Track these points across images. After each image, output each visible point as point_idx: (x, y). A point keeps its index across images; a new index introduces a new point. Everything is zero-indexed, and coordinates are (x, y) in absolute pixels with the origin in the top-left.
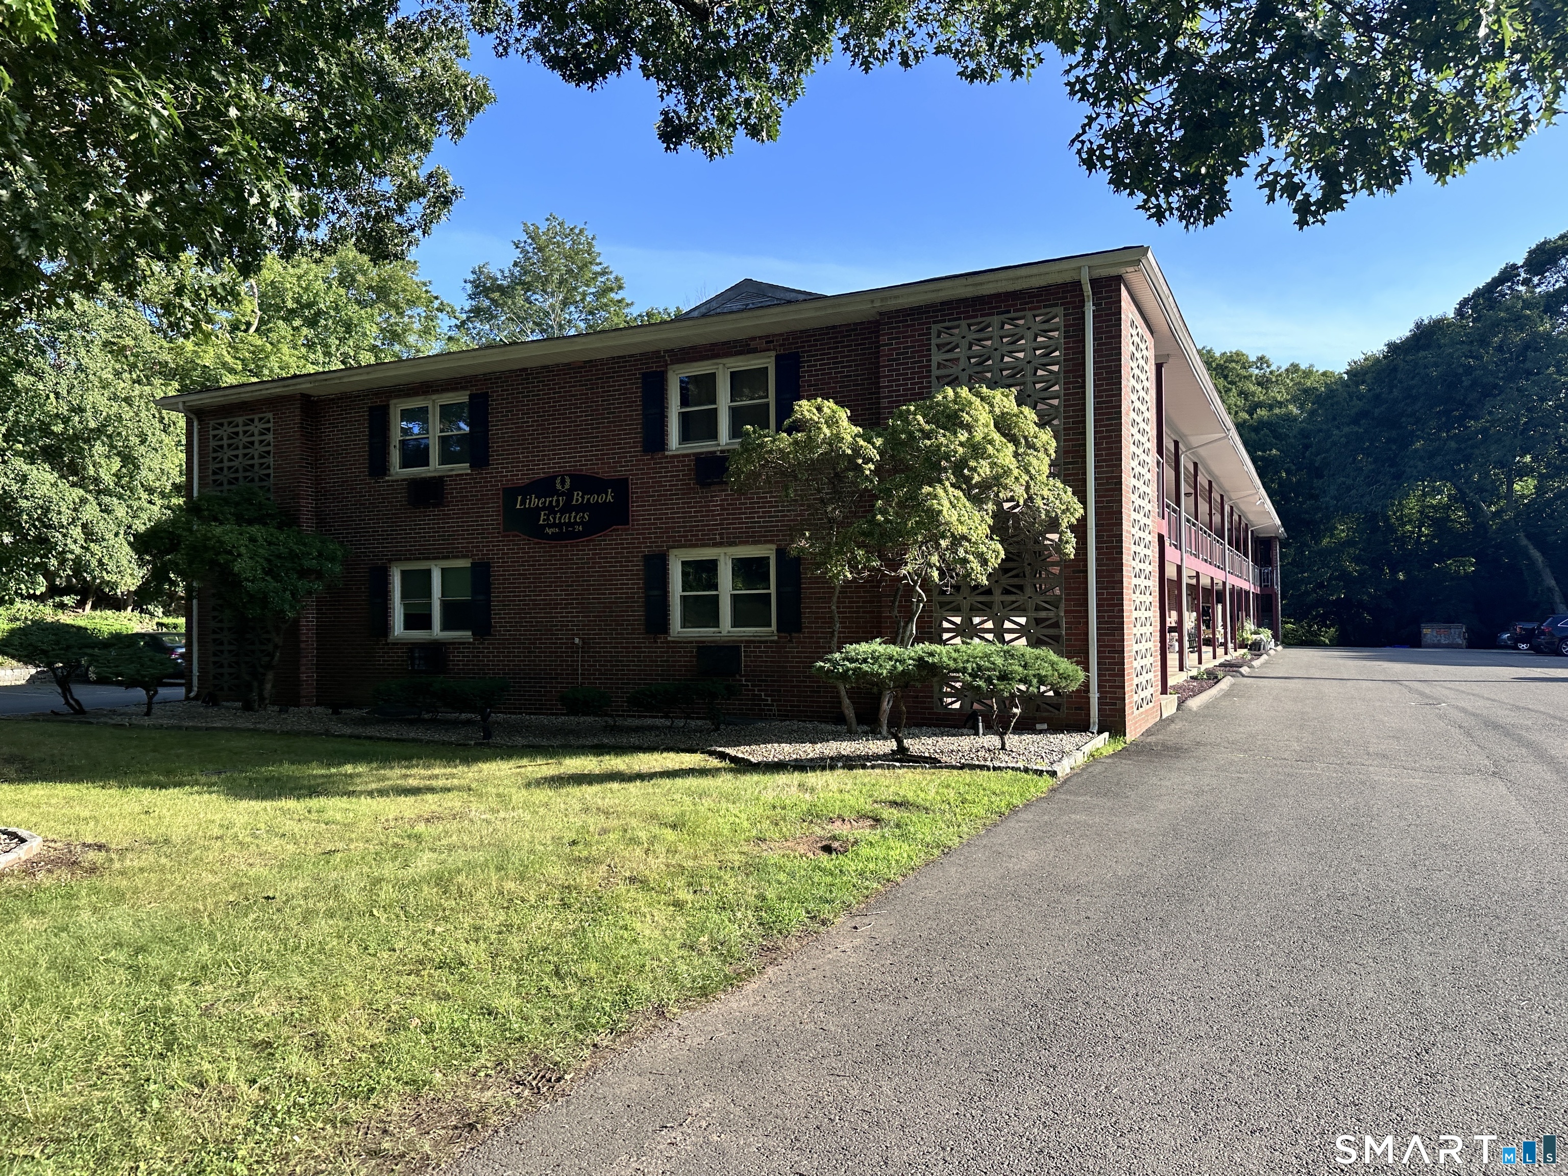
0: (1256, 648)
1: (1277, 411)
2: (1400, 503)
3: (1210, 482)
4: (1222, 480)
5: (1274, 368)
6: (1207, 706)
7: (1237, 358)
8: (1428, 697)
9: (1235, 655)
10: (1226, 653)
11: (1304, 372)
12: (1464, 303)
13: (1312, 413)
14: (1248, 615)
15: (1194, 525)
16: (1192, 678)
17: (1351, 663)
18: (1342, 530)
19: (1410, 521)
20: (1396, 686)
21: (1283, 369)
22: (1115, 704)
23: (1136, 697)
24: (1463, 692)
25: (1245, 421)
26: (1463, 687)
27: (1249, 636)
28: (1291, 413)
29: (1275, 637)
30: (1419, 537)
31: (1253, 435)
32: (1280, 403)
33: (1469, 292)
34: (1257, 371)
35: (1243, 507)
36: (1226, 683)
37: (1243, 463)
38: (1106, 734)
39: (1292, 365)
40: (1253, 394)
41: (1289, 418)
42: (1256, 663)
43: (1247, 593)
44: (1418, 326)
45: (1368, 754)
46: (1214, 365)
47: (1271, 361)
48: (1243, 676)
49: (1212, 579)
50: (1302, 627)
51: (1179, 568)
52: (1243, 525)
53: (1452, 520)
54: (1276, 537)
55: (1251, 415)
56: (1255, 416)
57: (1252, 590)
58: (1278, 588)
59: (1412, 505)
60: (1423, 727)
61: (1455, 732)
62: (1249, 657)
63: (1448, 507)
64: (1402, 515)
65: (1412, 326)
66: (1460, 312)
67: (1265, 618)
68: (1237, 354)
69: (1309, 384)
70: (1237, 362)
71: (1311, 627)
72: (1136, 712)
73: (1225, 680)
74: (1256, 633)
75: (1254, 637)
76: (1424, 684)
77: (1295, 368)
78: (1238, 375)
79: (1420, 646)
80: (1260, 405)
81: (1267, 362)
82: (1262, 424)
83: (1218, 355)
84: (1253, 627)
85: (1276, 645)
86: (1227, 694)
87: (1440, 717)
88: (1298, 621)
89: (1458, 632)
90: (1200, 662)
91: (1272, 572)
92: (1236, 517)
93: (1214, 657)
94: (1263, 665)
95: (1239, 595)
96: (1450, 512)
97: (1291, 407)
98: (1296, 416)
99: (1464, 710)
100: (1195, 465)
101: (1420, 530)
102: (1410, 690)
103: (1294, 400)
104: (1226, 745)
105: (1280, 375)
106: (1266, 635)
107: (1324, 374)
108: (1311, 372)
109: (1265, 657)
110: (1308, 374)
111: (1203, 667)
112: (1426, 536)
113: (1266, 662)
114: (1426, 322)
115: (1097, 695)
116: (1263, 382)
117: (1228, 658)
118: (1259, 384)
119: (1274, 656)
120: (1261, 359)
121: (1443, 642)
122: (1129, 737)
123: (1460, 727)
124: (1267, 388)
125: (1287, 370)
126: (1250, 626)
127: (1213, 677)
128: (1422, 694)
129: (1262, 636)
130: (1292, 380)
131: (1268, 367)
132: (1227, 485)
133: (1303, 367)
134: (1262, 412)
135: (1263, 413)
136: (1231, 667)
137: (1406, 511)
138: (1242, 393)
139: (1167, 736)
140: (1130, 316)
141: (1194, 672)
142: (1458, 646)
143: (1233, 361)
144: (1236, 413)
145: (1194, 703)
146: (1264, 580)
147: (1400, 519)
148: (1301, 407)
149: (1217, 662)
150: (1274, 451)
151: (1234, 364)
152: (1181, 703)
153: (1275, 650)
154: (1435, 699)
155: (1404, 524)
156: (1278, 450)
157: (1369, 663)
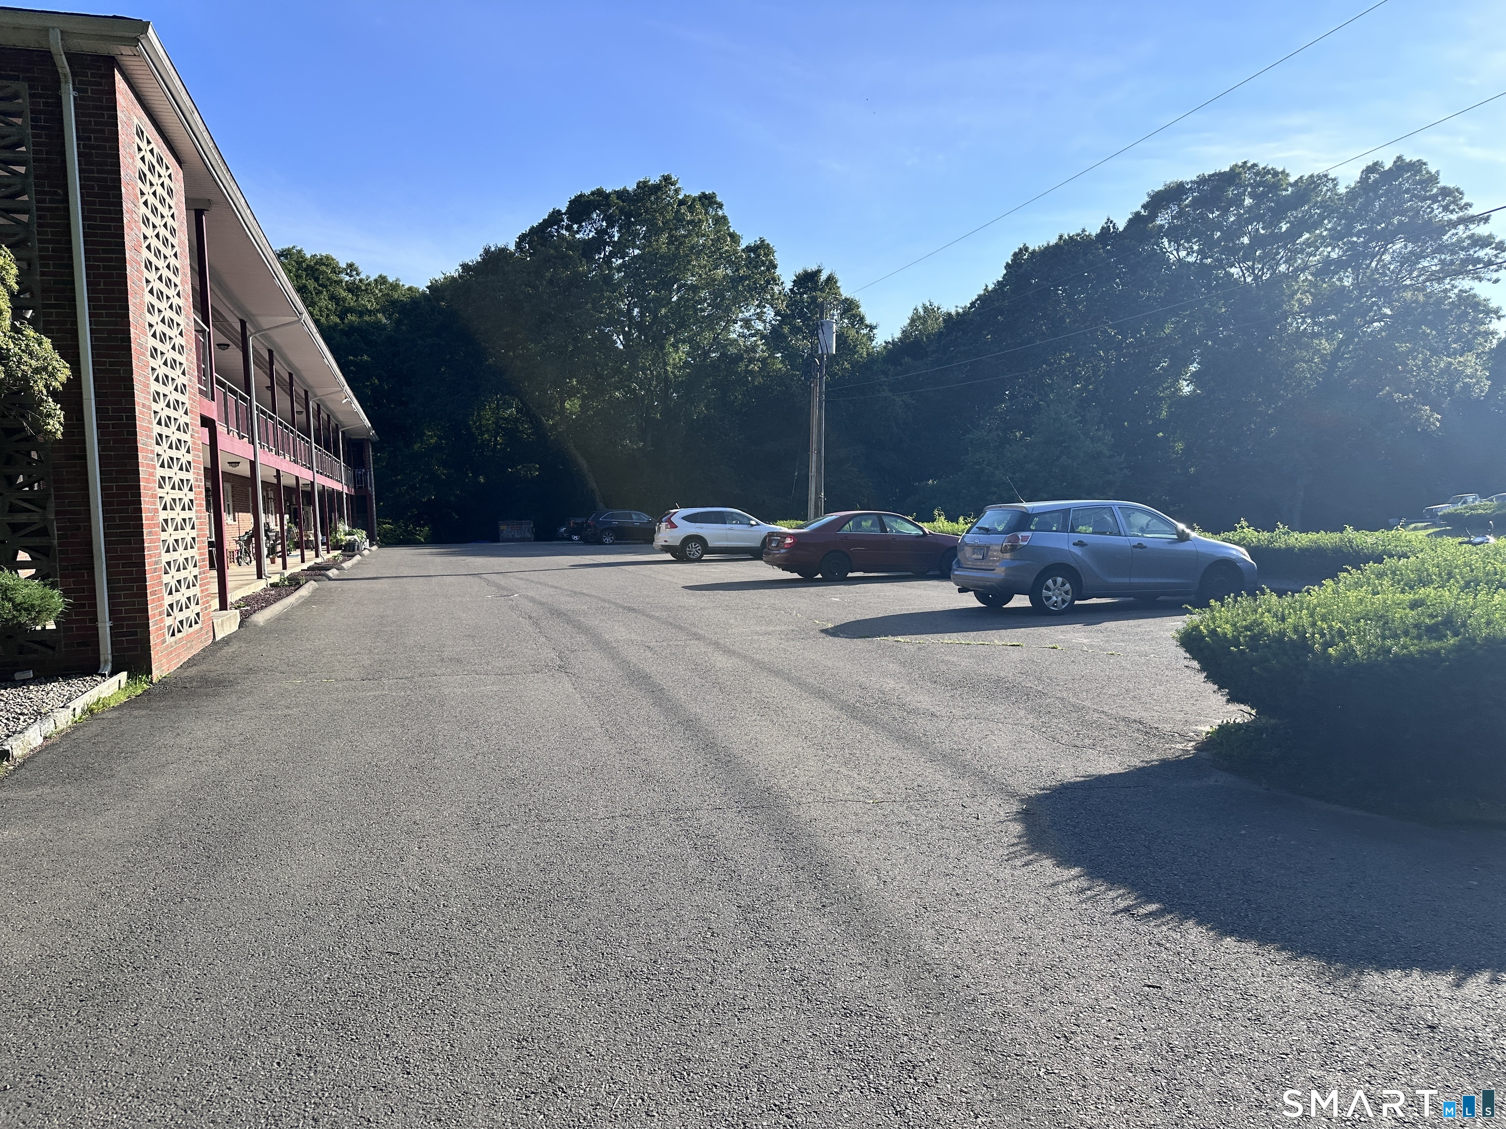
0: (350, 549)
1: (367, 318)
2: (479, 415)
3: (291, 375)
4: (304, 374)
5: (363, 276)
6: (278, 619)
7: (326, 261)
8: (503, 589)
9: (326, 556)
10: (317, 556)
11: (391, 285)
12: (522, 238)
13: (398, 322)
14: (341, 516)
15: (271, 418)
16: (272, 585)
17: (438, 559)
18: (431, 437)
19: (488, 431)
20: (476, 579)
21: (372, 279)
22: (135, 634)
23: (169, 621)
24: (532, 581)
25: (336, 324)
26: (534, 576)
27: (342, 537)
28: (380, 322)
29: (371, 538)
30: (495, 445)
31: (344, 338)
32: (370, 311)
33: (526, 229)
34: (347, 278)
35: (331, 406)
36: (305, 591)
37: (323, 357)
38: (123, 676)
39: (380, 276)
40: (344, 299)
41: (377, 325)
42: (347, 565)
43: (340, 494)
44: (487, 251)
45: (442, 660)
46: (304, 265)
47: (360, 269)
48: (330, 579)
49: (297, 478)
50: (400, 527)
51: (253, 464)
52: (332, 424)
53: (520, 432)
54: (368, 440)
55: (342, 319)
56: (346, 321)
57: (346, 491)
58: (372, 490)
59: (488, 416)
60: (498, 621)
61: (525, 623)
62: (341, 558)
63: (517, 420)
64: (480, 424)
65: (481, 251)
66: (518, 245)
67: (359, 520)
68: (327, 258)
69: (396, 296)
70: (327, 266)
71: (407, 526)
72: (169, 640)
73: (307, 585)
74: (350, 534)
75: (348, 537)
76: (500, 576)
77: (382, 280)
78: (329, 279)
79: (499, 542)
80: (351, 310)
81: (356, 270)
82: (352, 330)
83: (308, 256)
84: (347, 528)
85: (371, 545)
86: (307, 602)
87: (512, 608)
88: (395, 522)
89: (527, 528)
90: (285, 567)
91: (365, 474)
92: (323, 415)
93: (303, 561)
94: (354, 567)
95: (330, 498)
96: (519, 425)
97: (380, 315)
98: (385, 324)
99: (532, 600)
100: (270, 352)
101: (496, 439)
102: (488, 582)
103: (383, 310)
104: (284, 668)
105: (369, 284)
106: (360, 536)
107: (410, 289)
108: (397, 285)
109: (358, 557)
110: (395, 287)
111: (287, 573)
112: (501, 444)
113: (359, 563)
114: (493, 249)
115: (108, 624)
116: (353, 289)
117: (319, 560)
118: (349, 290)
119: (368, 556)
120: (351, 266)
121: (516, 536)
122: (157, 674)
123: (530, 617)
124: (357, 296)
125: (376, 280)
126: (343, 527)
127: (295, 582)
128: (499, 586)
129: (356, 537)
130: (380, 290)
131: (358, 274)
132: (310, 379)
133: (391, 279)
134: (351, 318)
135: (353, 318)
136: (318, 572)
137: (484, 422)
138: (333, 297)
139: (213, 668)
140: (136, 121)
141: (276, 579)
142: (528, 540)
143: (324, 264)
144: (328, 316)
145: (261, 618)
146: (357, 481)
147: (479, 428)
148: (389, 318)
149: (305, 566)
150: (365, 357)
151: (324, 268)
152: (245, 618)
153: (369, 550)
154: (510, 590)
155: (482, 434)
156: (368, 356)
157: (454, 559)
